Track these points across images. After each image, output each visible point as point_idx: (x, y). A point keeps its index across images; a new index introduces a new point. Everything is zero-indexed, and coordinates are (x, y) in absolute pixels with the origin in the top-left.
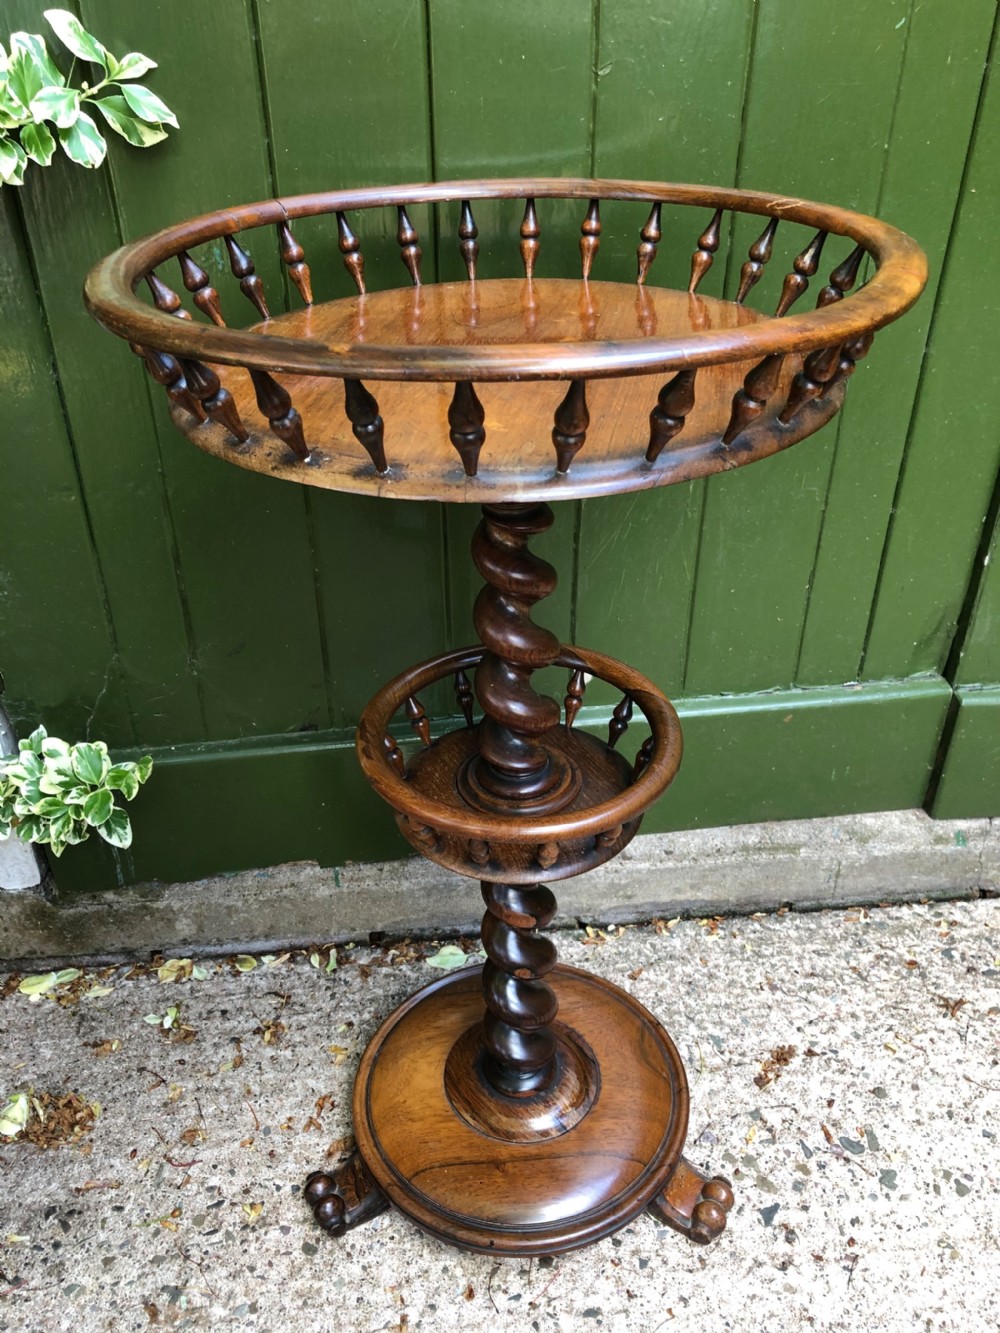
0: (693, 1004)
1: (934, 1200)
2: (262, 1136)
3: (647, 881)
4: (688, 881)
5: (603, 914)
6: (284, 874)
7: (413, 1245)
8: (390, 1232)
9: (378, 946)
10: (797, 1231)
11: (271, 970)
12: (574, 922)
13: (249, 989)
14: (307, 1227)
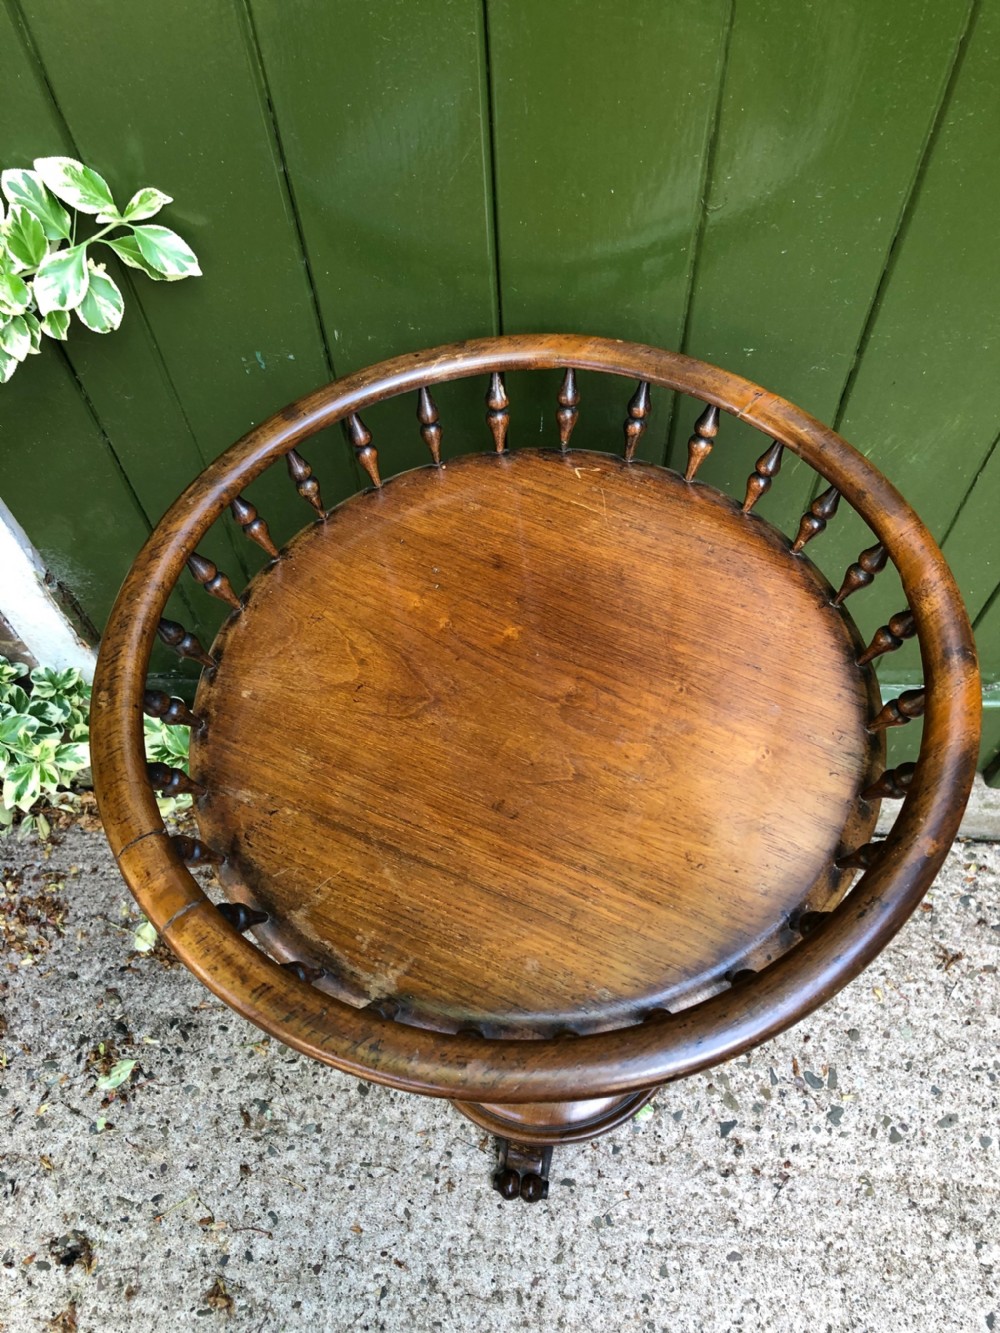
1: (868, 1142)
10: (745, 1147)
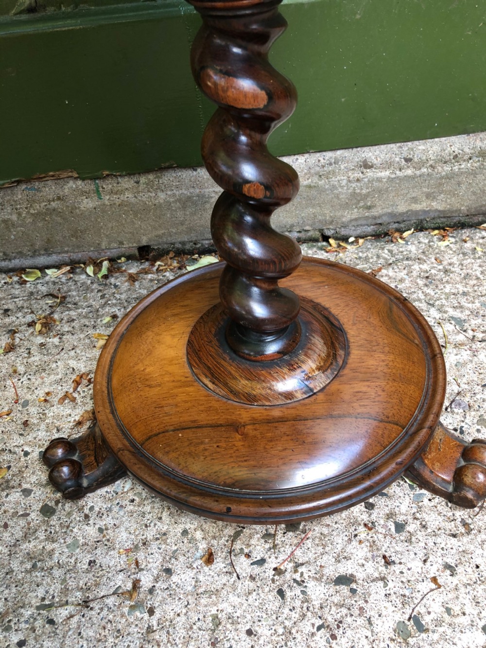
0: (432, 293)
2: (20, 408)
3: (387, 190)
4: (425, 190)
5: (345, 226)
6: (49, 189)
7: (152, 508)
8: (131, 496)
9: (147, 260)
11: (52, 280)
12: (317, 234)
13: (32, 293)
14: (48, 490)
